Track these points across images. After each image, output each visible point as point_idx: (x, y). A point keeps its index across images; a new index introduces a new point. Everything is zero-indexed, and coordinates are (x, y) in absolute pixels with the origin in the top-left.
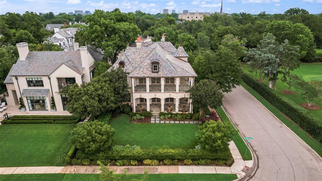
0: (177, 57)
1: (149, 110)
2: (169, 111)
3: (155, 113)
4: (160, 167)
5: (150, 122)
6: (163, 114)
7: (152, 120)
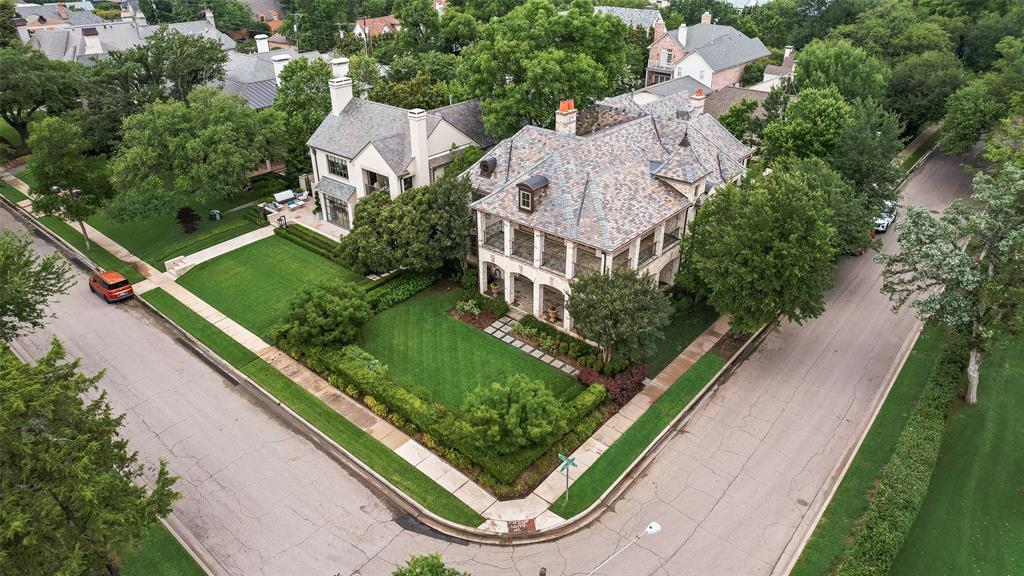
1: (509, 298)
2: (552, 320)
3: (518, 313)
4: (383, 422)
5: (483, 328)
6: (528, 320)
7: (493, 325)
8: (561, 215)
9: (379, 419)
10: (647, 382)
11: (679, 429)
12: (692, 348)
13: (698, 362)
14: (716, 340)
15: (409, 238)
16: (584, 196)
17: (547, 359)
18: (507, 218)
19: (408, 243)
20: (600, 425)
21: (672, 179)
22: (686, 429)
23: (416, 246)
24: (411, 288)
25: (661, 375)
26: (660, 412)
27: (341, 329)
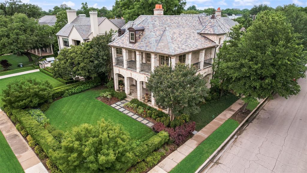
0: (200, 34)
1: (127, 92)
2: (146, 101)
3: (130, 98)
4: (32, 150)
5: (111, 105)
6: (134, 101)
7: (116, 103)
8: (149, 42)
9: (30, 149)
10: (195, 132)
11: (215, 162)
12: (220, 116)
13: (224, 123)
14: (233, 113)
15: (79, 61)
16: (162, 35)
17: (140, 119)
18: (123, 48)
19: (79, 64)
20: (163, 157)
21: (208, 34)
22: (220, 161)
23: (82, 65)
24: (82, 88)
25: (204, 129)
26: (203, 150)
27: (29, 99)
